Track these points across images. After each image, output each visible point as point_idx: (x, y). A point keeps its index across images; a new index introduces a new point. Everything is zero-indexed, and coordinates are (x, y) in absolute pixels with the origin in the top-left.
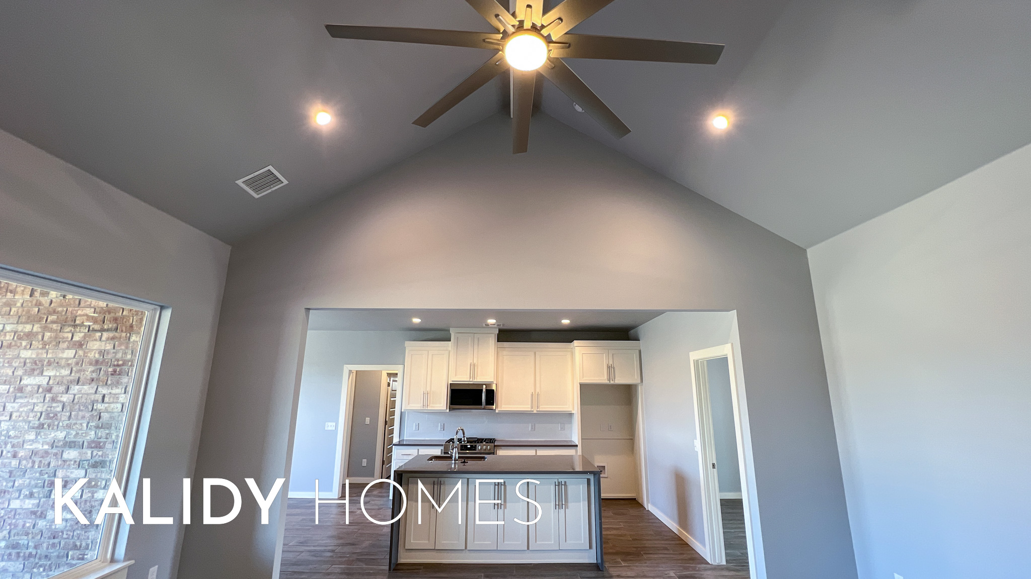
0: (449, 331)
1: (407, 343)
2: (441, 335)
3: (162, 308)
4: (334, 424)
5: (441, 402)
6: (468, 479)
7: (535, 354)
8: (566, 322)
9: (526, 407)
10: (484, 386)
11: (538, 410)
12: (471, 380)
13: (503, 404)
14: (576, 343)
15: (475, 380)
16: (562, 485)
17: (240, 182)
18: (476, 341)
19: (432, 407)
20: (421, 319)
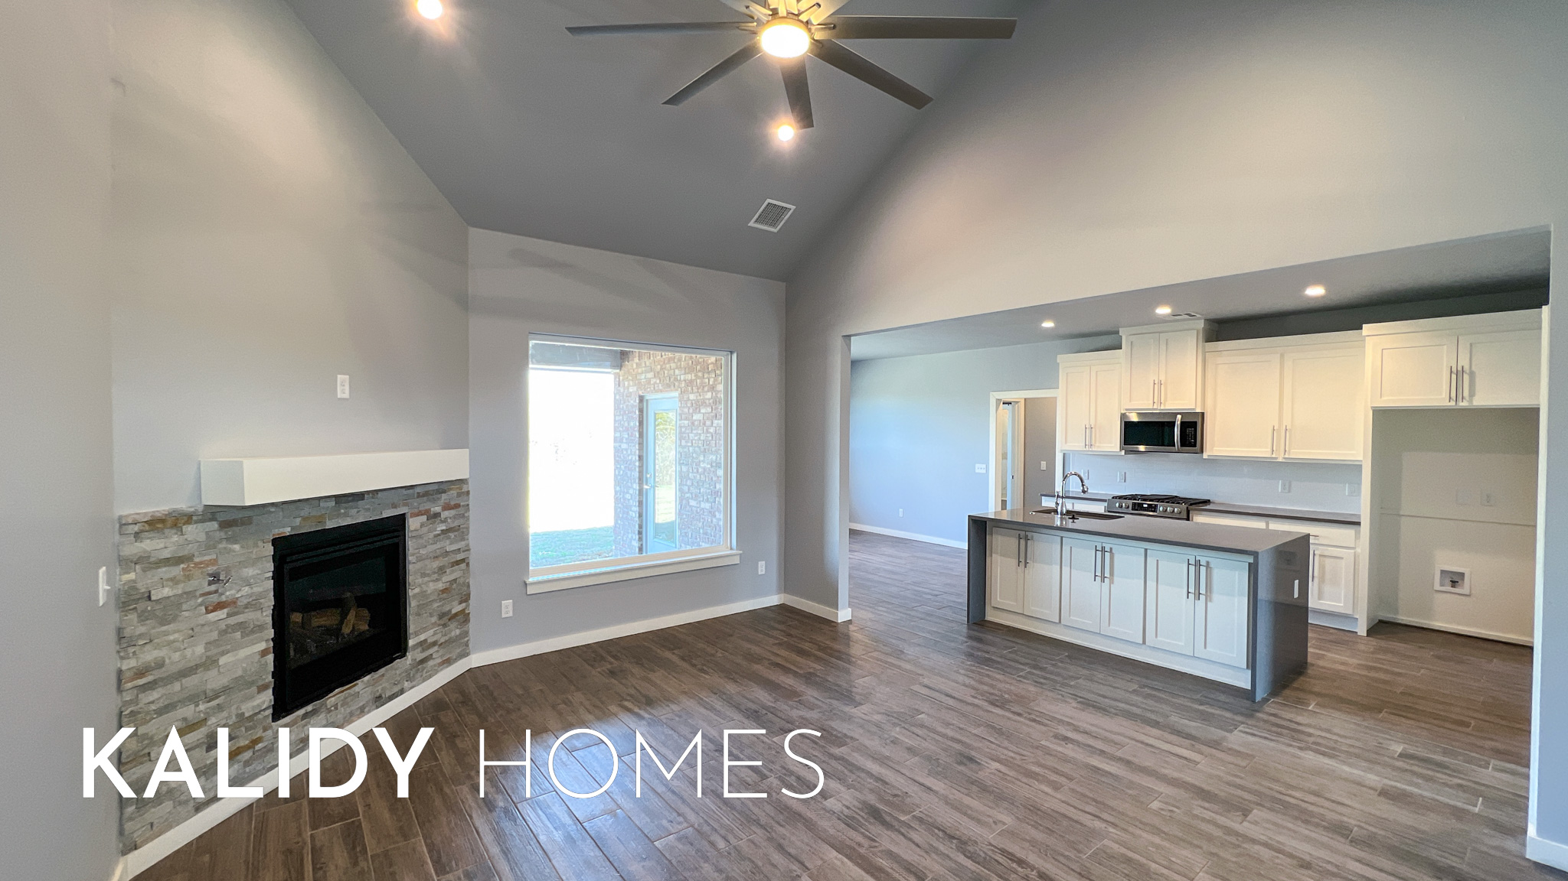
0: (1118, 332)
1: (1060, 358)
2: (1105, 340)
3: (732, 353)
4: (984, 466)
5: (1112, 439)
6: (1062, 538)
7: (1282, 356)
8: (1315, 292)
9: (1262, 452)
10: (1179, 417)
11: (1286, 456)
12: (1155, 407)
13: (1216, 442)
14: (1367, 328)
15: (1162, 407)
16: (1200, 565)
17: (751, 224)
18: (1163, 347)
19: (1098, 447)
20: (1056, 321)
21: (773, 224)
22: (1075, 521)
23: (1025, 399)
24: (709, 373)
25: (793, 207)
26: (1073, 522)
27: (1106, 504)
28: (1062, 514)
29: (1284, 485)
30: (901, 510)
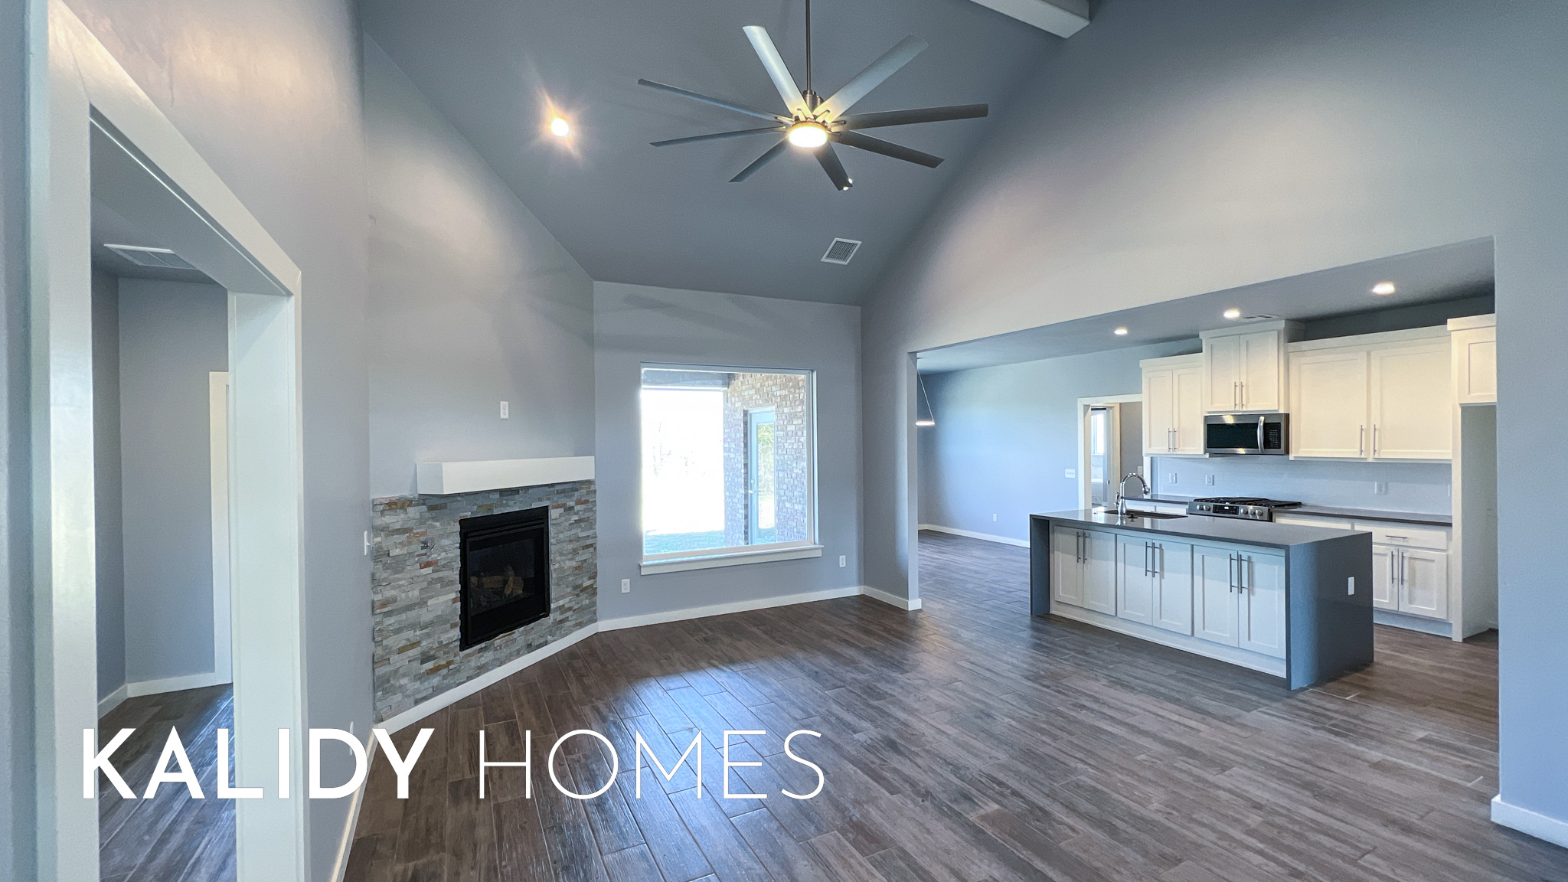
0: (1198, 336)
1: (1143, 363)
2: (1185, 343)
4: (1074, 471)
5: (1197, 443)
6: (1116, 535)
7: (1369, 354)
8: (1384, 289)
9: (1351, 452)
10: (1262, 418)
11: (1377, 456)
12: (1237, 409)
13: (1303, 444)
14: (1452, 323)
15: (1244, 409)
16: (1242, 560)
17: (824, 259)
18: (1243, 347)
19: (1183, 450)
20: (1128, 328)
21: (845, 259)
22: (1134, 519)
23: (1120, 404)
24: (799, 388)
25: (860, 243)
26: (1132, 521)
27: (1187, 507)
28: (1122, 514)
29: (1380, 489)
30: (995, 515)
